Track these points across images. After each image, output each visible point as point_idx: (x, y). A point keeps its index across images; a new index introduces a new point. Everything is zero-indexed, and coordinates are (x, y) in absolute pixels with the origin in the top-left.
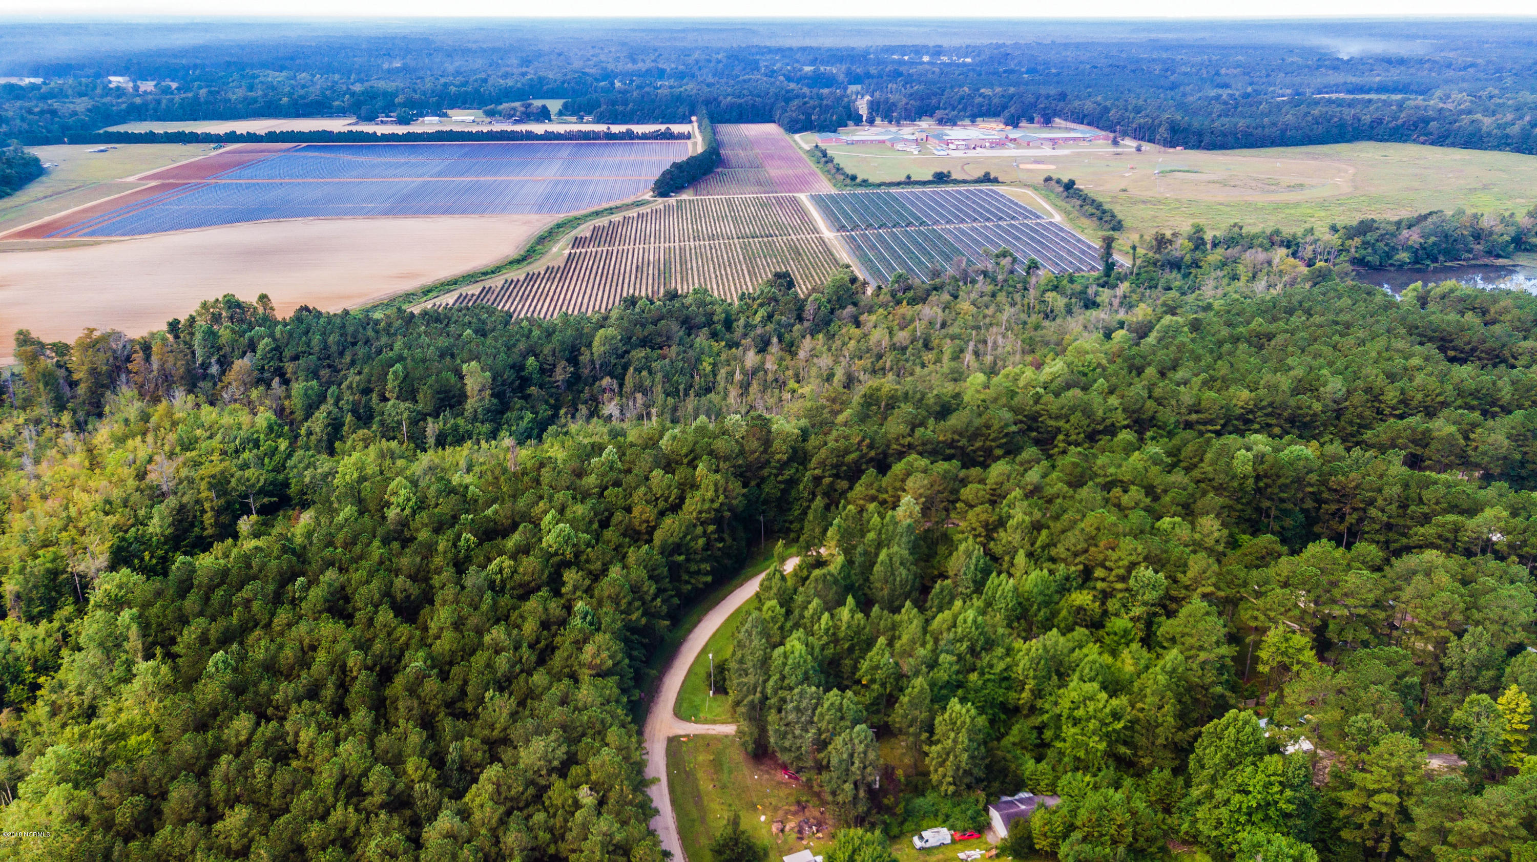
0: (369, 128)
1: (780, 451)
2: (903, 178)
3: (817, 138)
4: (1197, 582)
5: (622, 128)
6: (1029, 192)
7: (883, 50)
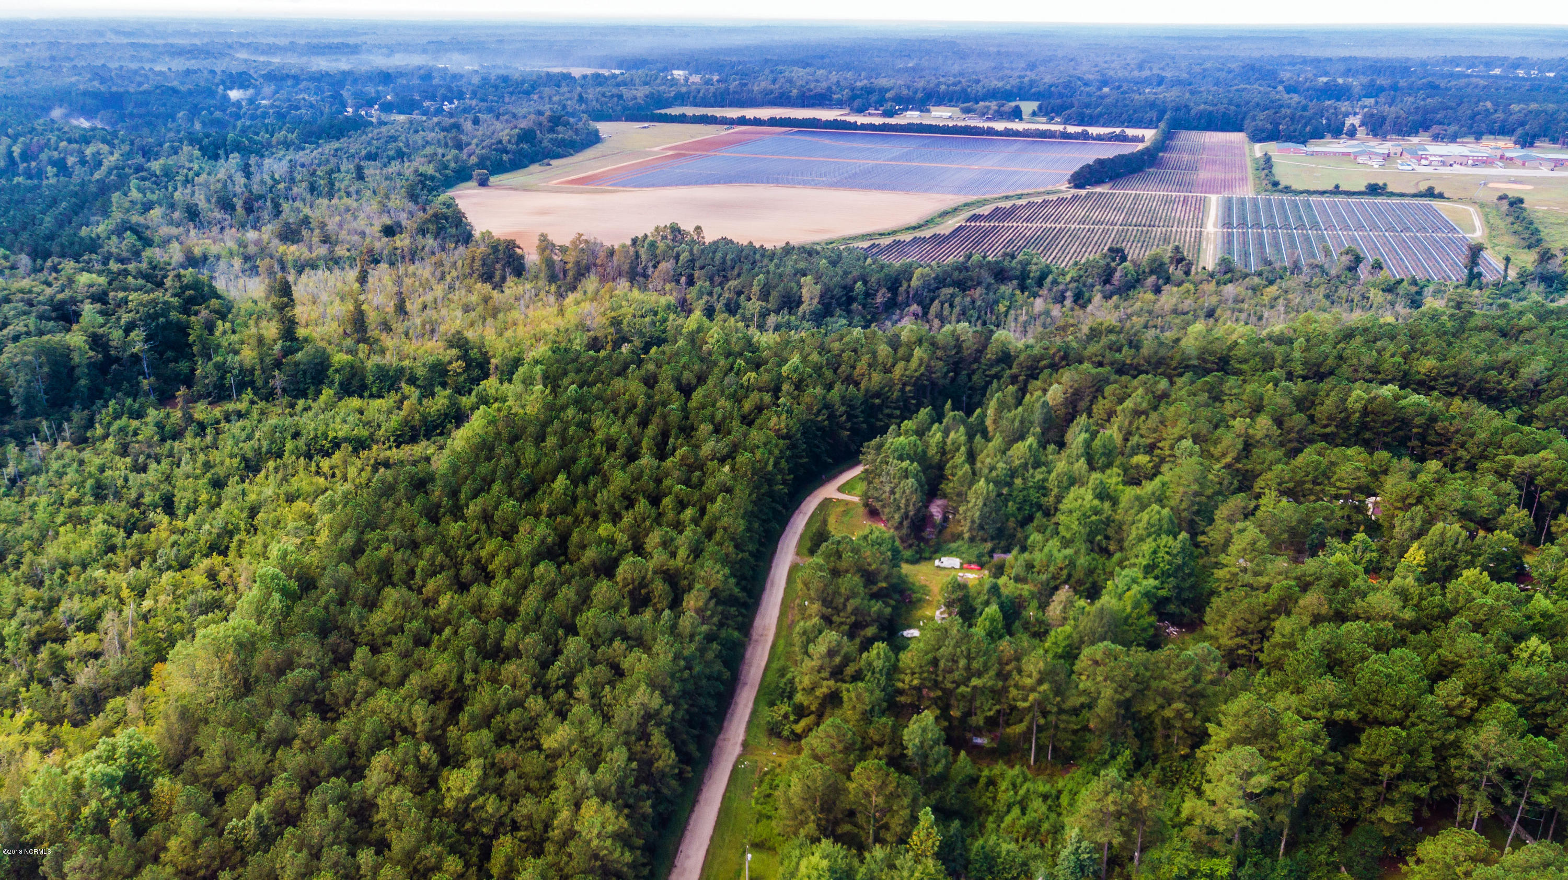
0: (851, 119)
1: (991, 353)
2: (1331, 187)
3: (1272, 148)
4: (1224, 455)
5: (1079, 129)
6: (1471, 209)
7: (1447, 61)
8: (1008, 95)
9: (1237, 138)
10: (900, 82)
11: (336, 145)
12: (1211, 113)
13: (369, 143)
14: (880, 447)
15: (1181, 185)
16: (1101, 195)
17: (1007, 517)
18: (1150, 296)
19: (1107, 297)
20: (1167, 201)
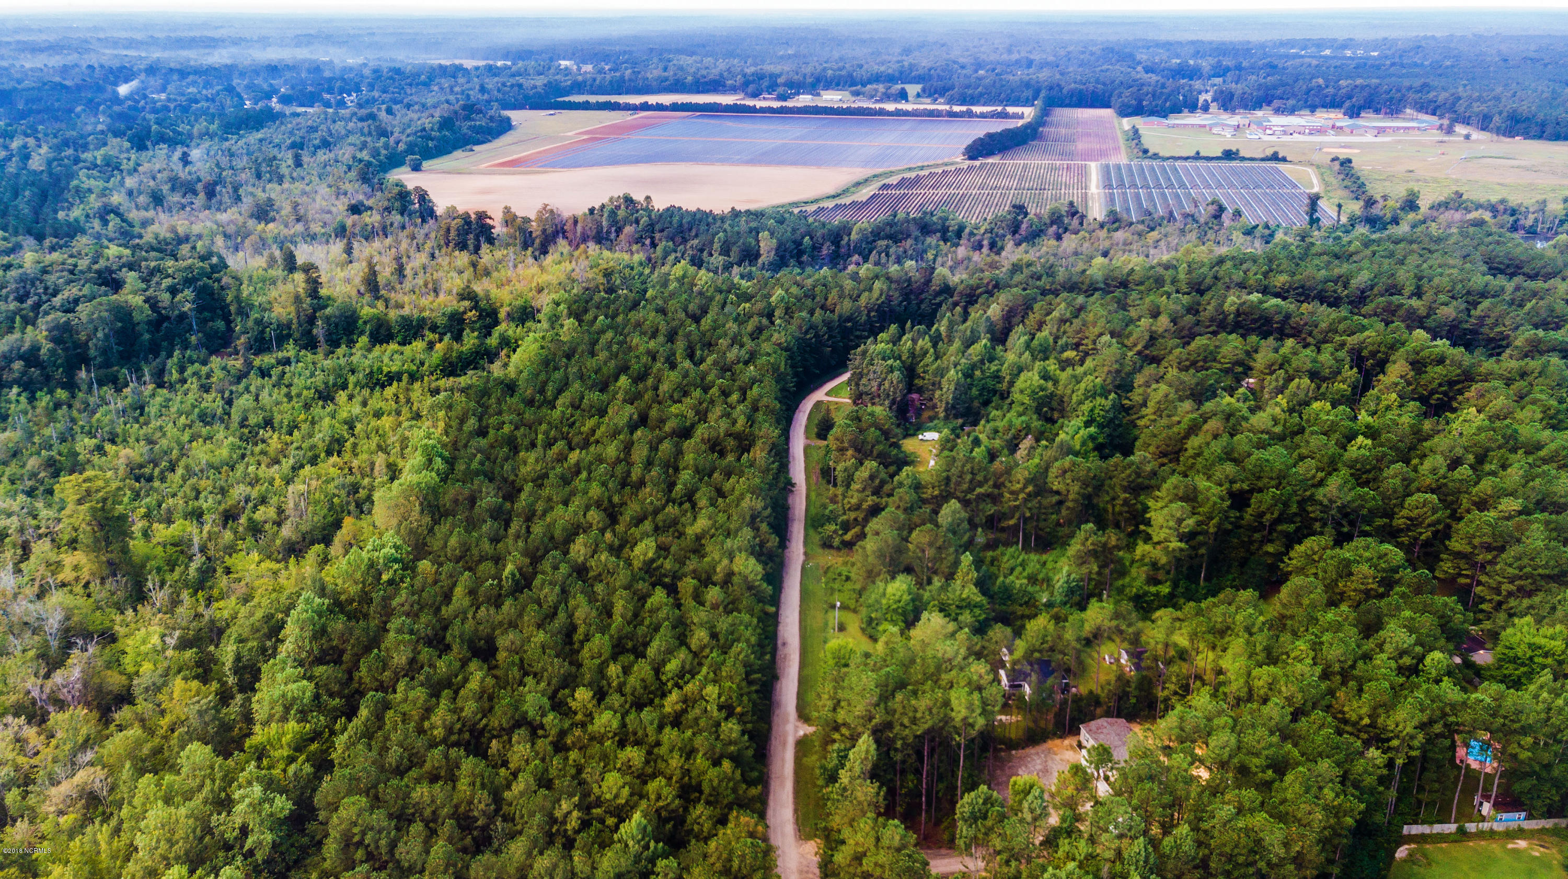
0: (750, 102)
1: (935, 285)
2: (1192, 154)
3: (1138, 121)
4: (1135, 345)
5: (964, 108)
6: (1309, 170)
7: (1282, 44)
8: (891, 79)
9: (1106, 113)
10: (786, 68)
11: (260, 135)
12: (1081, 91)
13: (291, 133)
14: (864, 353)
15: (1063, 155)
16: (993, 165)
17: (972, 399)
18: (1053, 242)
19: (1018, 244)
20: (1053, 169)
